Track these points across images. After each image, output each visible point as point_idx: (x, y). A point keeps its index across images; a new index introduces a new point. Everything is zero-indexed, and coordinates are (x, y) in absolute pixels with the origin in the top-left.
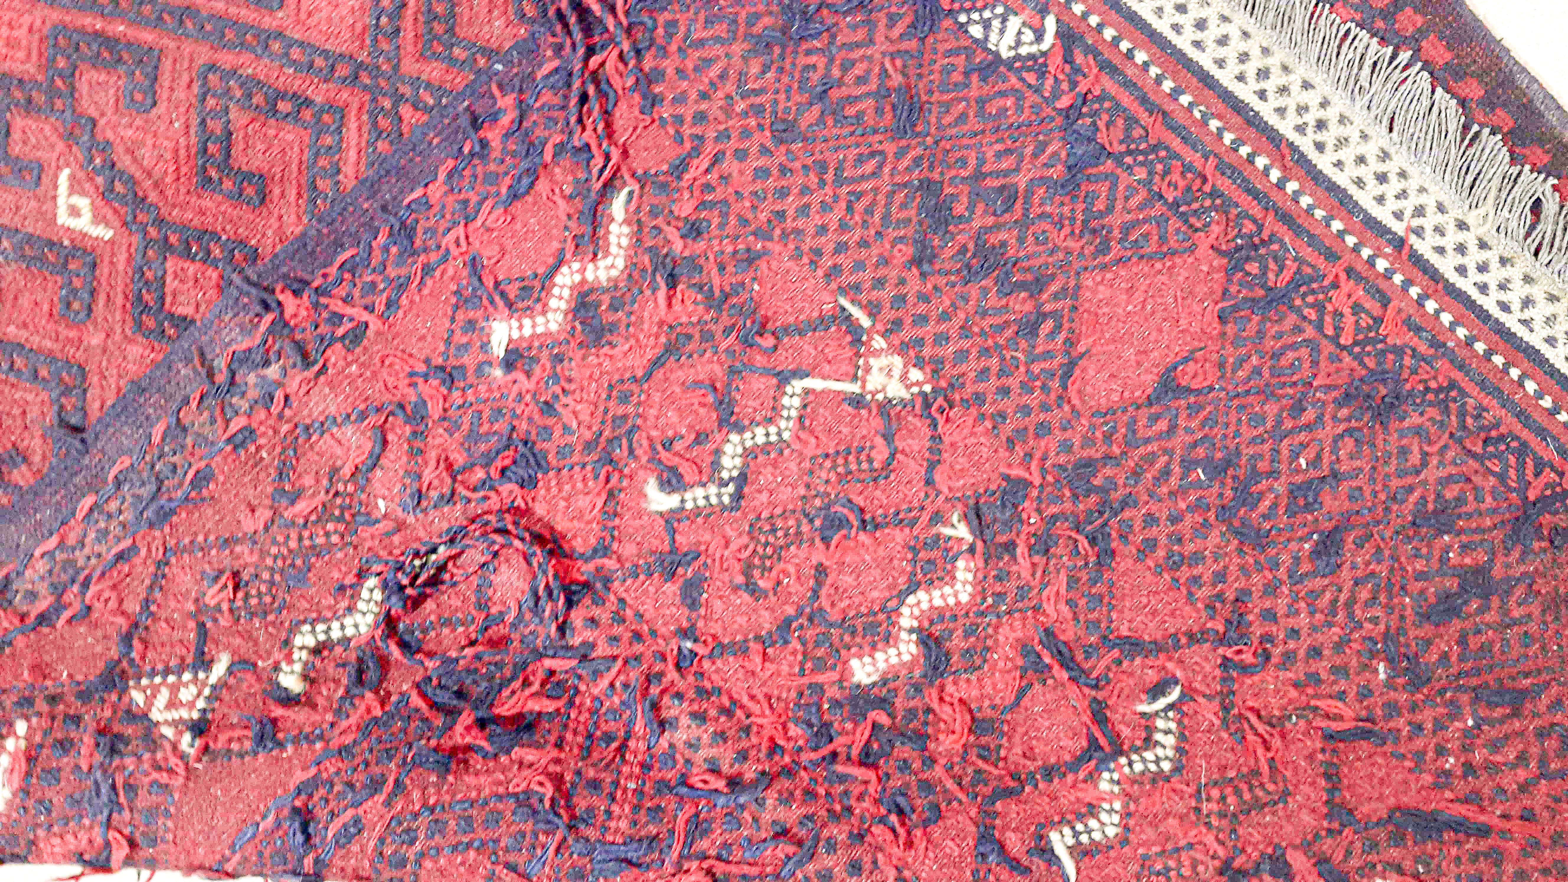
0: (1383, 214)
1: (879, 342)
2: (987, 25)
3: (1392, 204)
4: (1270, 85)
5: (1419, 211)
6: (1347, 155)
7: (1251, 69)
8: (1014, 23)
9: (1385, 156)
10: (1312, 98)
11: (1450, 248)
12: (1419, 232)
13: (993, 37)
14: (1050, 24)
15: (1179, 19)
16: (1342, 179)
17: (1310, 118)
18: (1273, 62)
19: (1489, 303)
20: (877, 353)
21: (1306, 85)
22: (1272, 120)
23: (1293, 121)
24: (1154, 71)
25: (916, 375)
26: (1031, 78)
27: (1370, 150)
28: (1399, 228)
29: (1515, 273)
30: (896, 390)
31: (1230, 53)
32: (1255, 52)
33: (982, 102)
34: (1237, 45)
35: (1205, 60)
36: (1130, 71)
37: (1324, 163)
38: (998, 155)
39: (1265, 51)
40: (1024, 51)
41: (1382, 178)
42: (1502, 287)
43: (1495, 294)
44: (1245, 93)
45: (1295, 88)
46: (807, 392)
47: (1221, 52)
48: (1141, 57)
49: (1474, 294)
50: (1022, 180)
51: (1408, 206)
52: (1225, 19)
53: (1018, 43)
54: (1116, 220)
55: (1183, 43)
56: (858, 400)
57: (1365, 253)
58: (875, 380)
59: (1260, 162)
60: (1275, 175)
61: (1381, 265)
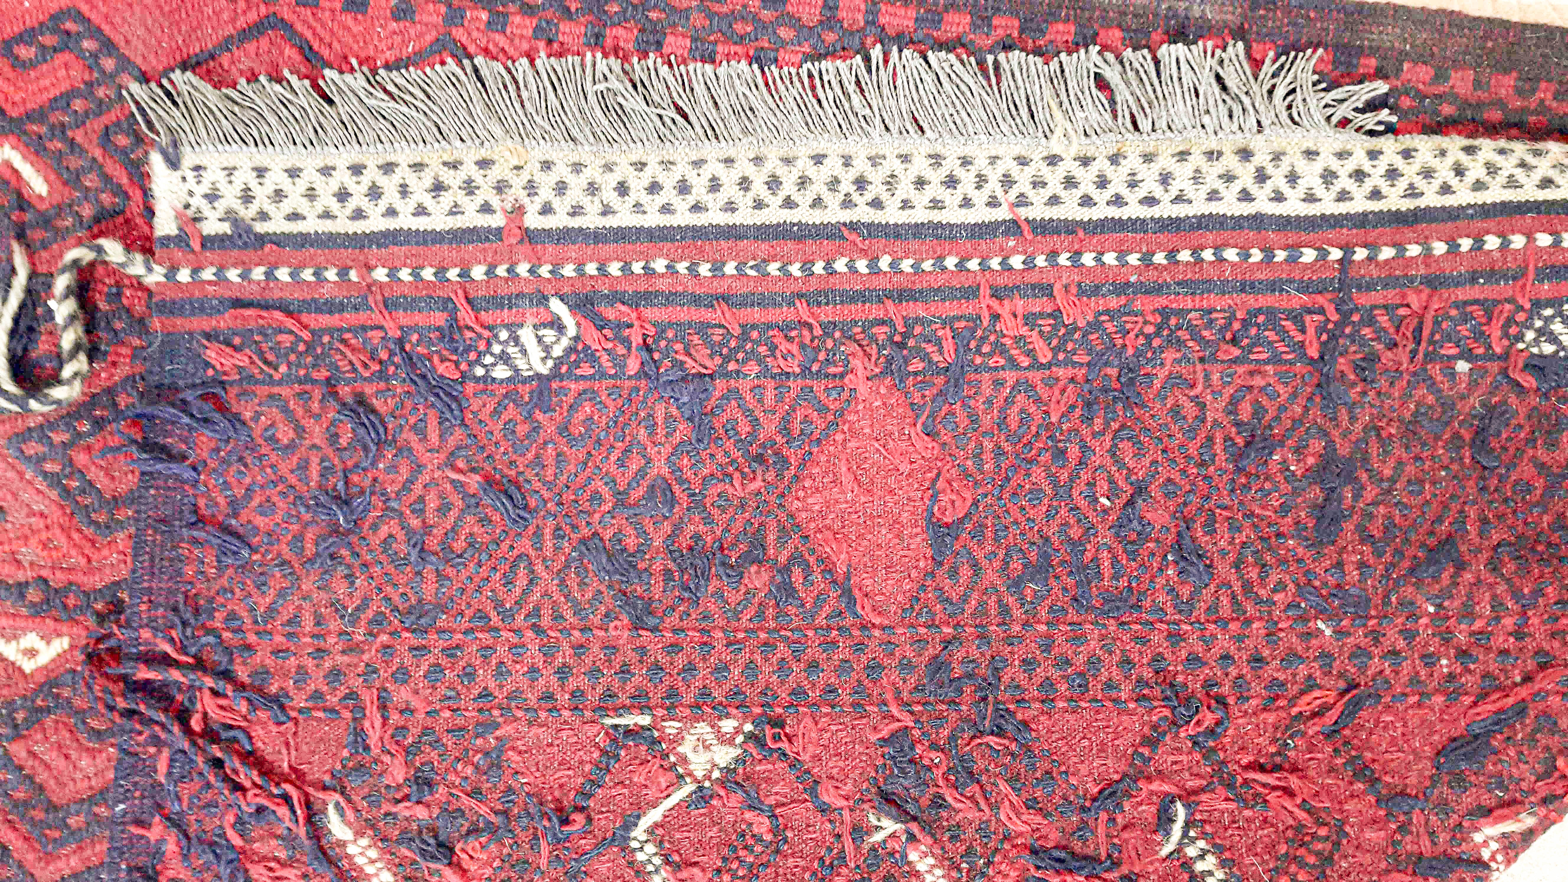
0: (980, 214)
1: (671, 727)
2: (504, 358)
3: (980, 198)
4: (789, 188)
5: (1007, 181)
6: (905, 190)
7: (759, 188)
8: (527, 335)
9: (936, 159)
10: (833, 166)
11: (1059, 190)
12: (1022, 201)
13: (521, 364)
14: (557, 306)
15: (660, 200)
16: (920, 215)
17: (846, 186)
18: (772, 164)
19: (1134, 210)
20: (678, 739)
21: (818, 159)
22: (816, 217)
23: (833, 201)
24: (682, 267)
25: (728, 725)
26: (586, 370)
27: (920, 166)
28: (1002, 214)
29: (1132, 162)
30: (725, 756)
31: (730, 190)
32: (750, 170)
33: (564, 429)
34: (729, 178)
35: (716, 217)
36: (662, 285)
37: (892, 215)
38: (621, 463)
39: (758, 160)
40: (558, 351)
41: (951, 182)
42: (1133, 185)
43: (1133, 198)
44: (774, 215)
45: (812, 171)
46: (650, 831)
47: (722, 197)
48: (660, 265)
49: (1114, 212)
50: (660, 468)
51: (993, 186)
52: (698, 164)
53: (547, 349)
54: (769, 427)
55: (683, 218)
56: (702, 796)
57: (995, 263)
58: (699, 764)
59: (840, 265)
60: (862, 265)
61: (1016, 262)
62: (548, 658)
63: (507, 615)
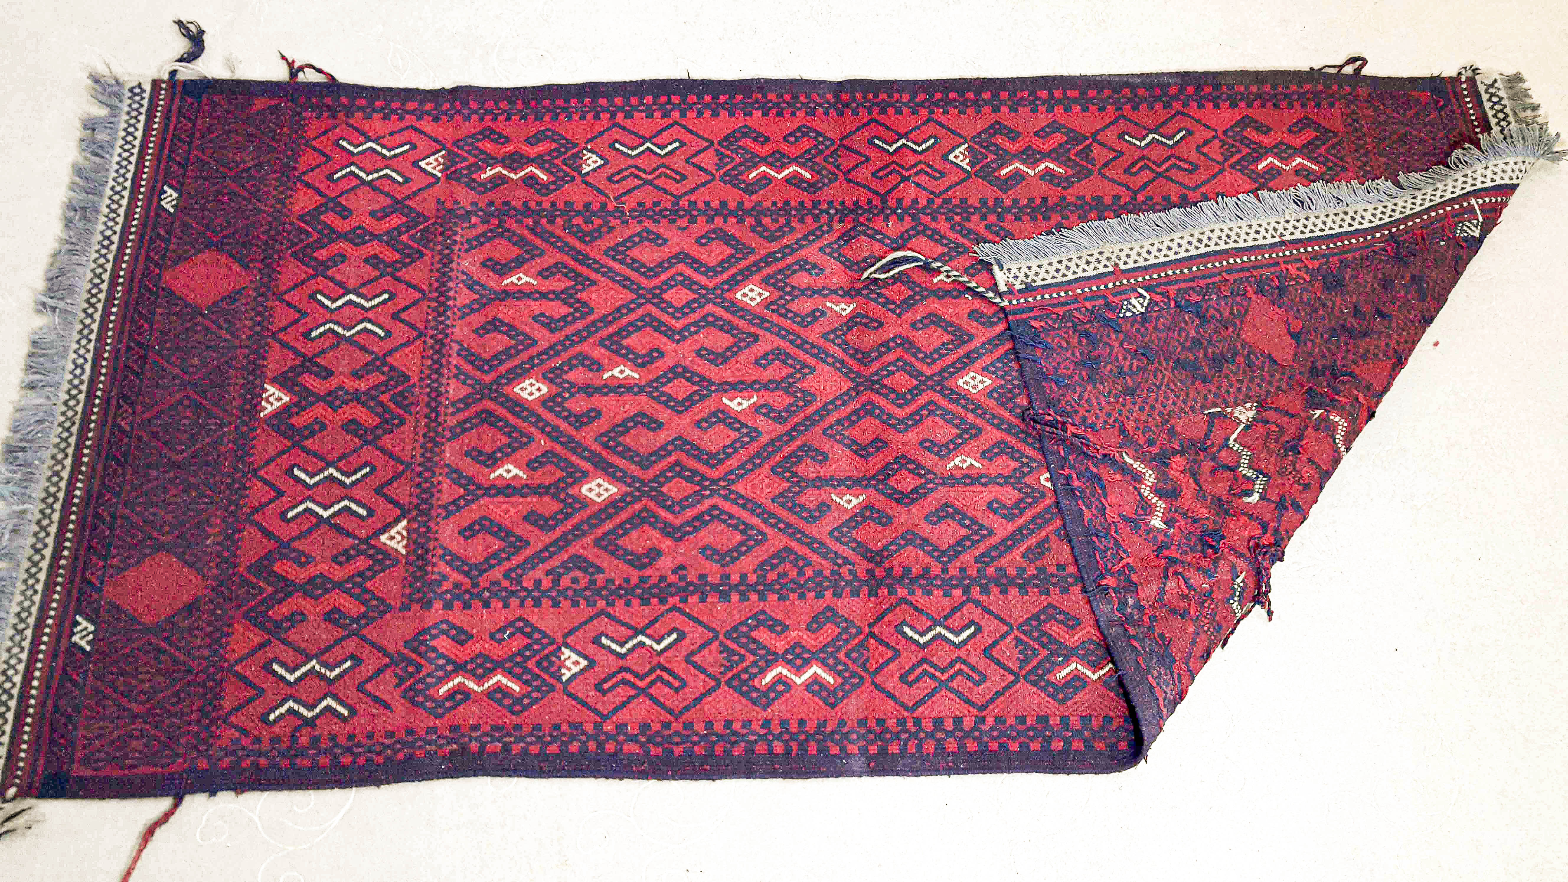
0: (1270, 241)
1: (1229, 409)
2: (1128, 310)
3: (1268, 236)
4: (1205, 241)
5: (1275, 230)
6: (1243, 236)
7: (1195, 243)
8: (1134, 301)
9: (1250, 226)
10: (1217, 233)
11: (1293, 230)
12: (1282, 235)
13: (1134, 310)
14: (1140, 290)
15: (1163, 253)
16: (1251, 243)
17: (1224, 238)
18: (1197, 235)
19: (1318, 233)
20: (1233, 412)
21: (1212, 231)
22: (1218, 248)
23: (1222, 243)
24: (1178, 272)
25: (1248, 405)
26: (1156, 308)
27: (1245, 229)
28: (1277, 239)
29: (1312, 219)
30: (1251, 414)
31: (1186, 247)
32: (1190, 239)
33: (1156, 328)
34: (1184, 242)
35: (1183, 254)
36: (1173, 278)
37: (1242, 244)
38: (1179, 335)
39: (1192, 235)
40: (1145, 304)
41: (1257, 232)
42: (1315, 226)
43: (1316, 230)
44: (1203, 250)
45: (1211, 235)
46: (1235, 440)
47: (1184, 248)
48: (1170, 272)
49: (1312, 235)
50: (1193, 333)
51: (1271, 231)
52: (1172, 240)
53: (1141, 304)
54: (1226, 314)
55: (1172, 257)
56: (1247, 427)
57: (1281, 254)
58: (1243, 418)
59: (1231, 261)
60: (1238, 260)
61: (1287, 253)
62: (1178, 397)
63: (1159, 388)
